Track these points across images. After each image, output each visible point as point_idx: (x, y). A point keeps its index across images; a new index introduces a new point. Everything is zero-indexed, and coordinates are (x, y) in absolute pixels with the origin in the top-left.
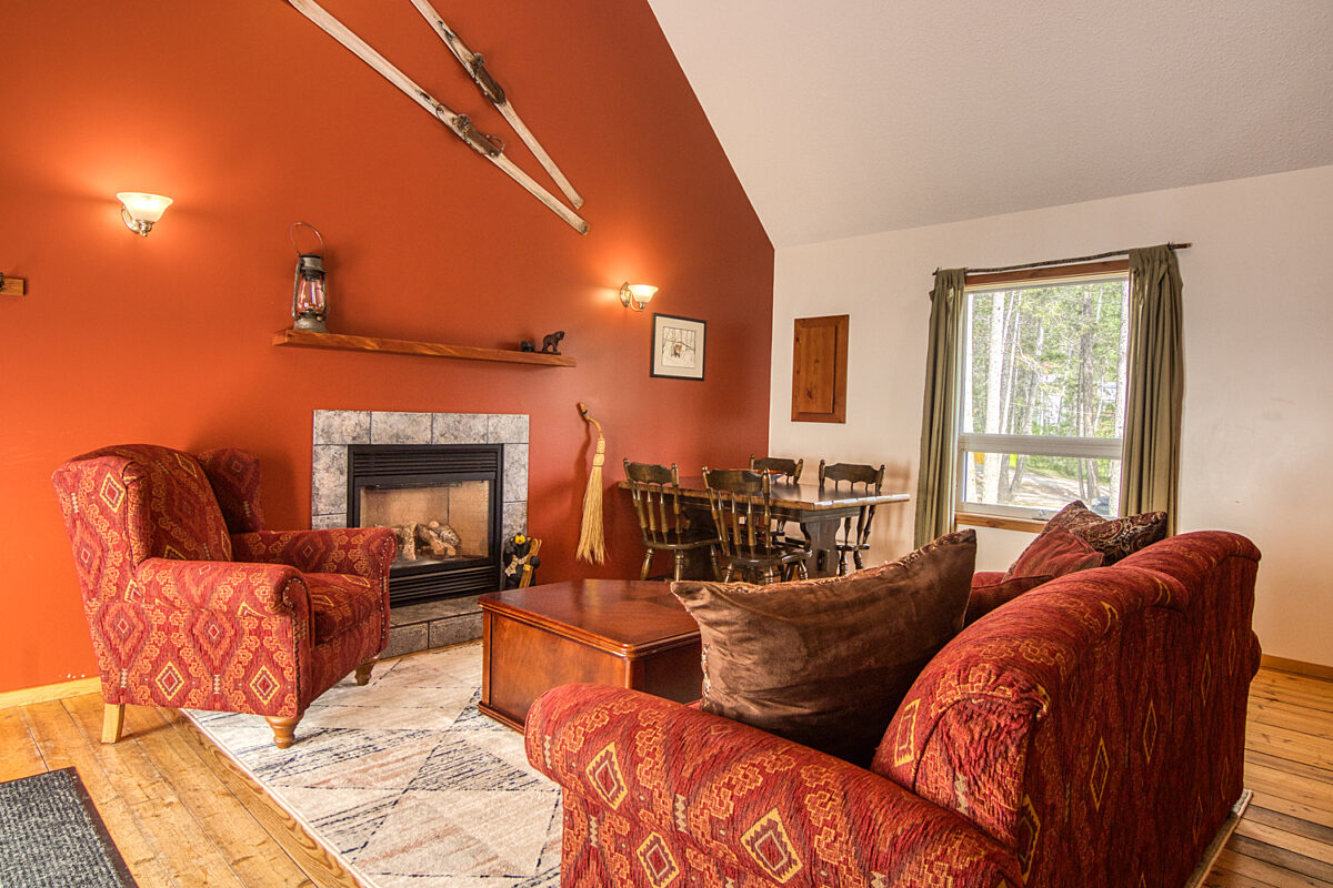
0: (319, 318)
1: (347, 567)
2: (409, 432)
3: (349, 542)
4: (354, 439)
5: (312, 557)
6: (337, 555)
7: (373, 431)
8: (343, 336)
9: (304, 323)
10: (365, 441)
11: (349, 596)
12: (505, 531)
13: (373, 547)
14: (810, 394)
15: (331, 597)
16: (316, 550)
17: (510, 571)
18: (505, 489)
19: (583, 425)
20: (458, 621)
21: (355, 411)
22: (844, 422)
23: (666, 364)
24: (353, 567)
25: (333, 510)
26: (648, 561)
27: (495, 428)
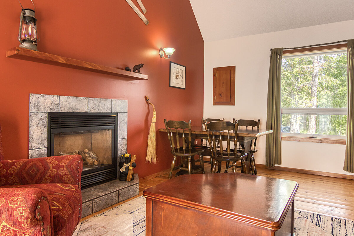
0: (34, 43)
1: (58, 179)
2: (78, 106)
3: (58, 164)
4: (51, 109)
5: (36, 174)
6: (52, 172)
7: (61, 105)
8: (47, 54)
9: (25, 45)
10: (56, 110)
11: (68, 199)
12: (119, 152)
13: (73, 166)
14: (220, 95)
15: (58, 201)
16: (38, 170)
17: (123, 170)
18: (119, 133)
19: (147, 105)
20: (106, 197)
21: (51, 95)
22: (235, 105)
23: (174, 82)
24: (62, 179)
25: (41, 146)
26: (174, 160)
27: (114, 106)
